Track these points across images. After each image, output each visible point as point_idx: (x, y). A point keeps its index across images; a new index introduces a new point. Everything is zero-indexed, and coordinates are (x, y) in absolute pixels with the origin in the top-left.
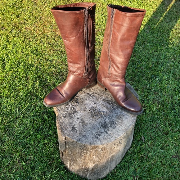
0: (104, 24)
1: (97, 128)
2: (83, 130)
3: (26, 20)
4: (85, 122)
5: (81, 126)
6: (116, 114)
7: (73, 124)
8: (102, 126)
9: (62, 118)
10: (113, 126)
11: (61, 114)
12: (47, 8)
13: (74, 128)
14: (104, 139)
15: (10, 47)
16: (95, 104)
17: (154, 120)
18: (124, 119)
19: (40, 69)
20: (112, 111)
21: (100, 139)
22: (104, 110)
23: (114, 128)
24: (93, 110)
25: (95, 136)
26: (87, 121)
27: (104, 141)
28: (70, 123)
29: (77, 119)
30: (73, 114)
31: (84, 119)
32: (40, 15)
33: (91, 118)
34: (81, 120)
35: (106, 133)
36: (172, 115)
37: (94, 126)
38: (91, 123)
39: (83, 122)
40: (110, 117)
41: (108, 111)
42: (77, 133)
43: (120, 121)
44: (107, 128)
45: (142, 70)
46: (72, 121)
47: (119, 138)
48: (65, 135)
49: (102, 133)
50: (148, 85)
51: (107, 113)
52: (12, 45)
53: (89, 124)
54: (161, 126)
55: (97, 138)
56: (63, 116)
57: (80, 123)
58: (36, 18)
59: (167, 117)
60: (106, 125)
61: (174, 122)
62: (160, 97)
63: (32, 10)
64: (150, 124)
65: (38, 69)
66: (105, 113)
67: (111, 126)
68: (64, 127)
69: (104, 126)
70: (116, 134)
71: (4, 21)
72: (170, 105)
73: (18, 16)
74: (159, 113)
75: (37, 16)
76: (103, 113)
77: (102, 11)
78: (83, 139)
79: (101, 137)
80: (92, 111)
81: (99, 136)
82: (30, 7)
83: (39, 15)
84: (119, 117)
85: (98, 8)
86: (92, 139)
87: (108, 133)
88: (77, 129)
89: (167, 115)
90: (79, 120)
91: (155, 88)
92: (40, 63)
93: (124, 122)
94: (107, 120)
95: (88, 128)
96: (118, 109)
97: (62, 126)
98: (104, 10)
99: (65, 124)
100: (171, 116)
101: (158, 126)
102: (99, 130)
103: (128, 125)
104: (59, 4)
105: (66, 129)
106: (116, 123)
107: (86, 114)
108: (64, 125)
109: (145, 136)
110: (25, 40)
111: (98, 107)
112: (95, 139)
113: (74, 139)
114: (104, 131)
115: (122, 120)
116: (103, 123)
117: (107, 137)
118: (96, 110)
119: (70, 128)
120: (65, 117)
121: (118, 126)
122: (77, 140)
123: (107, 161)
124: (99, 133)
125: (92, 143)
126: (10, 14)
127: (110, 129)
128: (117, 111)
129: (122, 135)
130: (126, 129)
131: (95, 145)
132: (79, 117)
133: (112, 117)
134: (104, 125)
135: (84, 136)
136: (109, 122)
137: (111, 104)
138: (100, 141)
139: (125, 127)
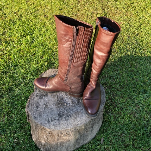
0: (125, 32)
1: (54, 115)
2: (43, 111)
3: (65, 14)
4: (48, 106)
5: (44, 107)
6: (76, 110)
7: (39, 104)
8: (59, 114)
9: (35, 96)
10: (67, 118)
11: (36, 93)
12: (86, 8)
13: (37, 107)
14: (53, 125)
15: (43, 31)
16: (65, 95)
17: (122, 129)
18: (80, 116)
19: (55, 54)
20: (74, 106)
21: (50, 124)
22: (69, 103)
23: (67, 120)
24: (61, 99)
25: (49, 120)
26: (51, 106)
27: (52, 127)
28: (37, 102)
29: (44, 101)
30: (44, 96)
31: (49, 103)
32: (78, 12)
33: (55, 105)
34: (47, 103)
35: (58, 121)
36: (142, 132)
37: (53, 112)
38: (52, 108)
39: (47, 105)
40: (70, 110)
41: (71, 104)
42: (37, 112)
43: (75, 116)
44: (62, 118)
45: (137, 81)
46: (40, 101)
47: (65, 129)
48: (28, 110)
49: (55, 119)
50: (134, 97)
51: (70, 105)
52: (45, 30)
53: (50, 108)
54: (125, 136)
55: (49, 122)
56: (36, 95)
57: (44, 105)
58: (73, 14)
59: (135, 131)
60: (62, 115)
61: (139, 139)
62: (140, 112)
63: (73, 7)
64: (116, 131)
65: (53, 53)
66: (68, 105)
67: (65, 118)
68: (32, 103)
69: (60, 116)
70: (65, 125)
71: (49, 10)
72: (145, 122)
73: (61, 9)
74: (130, 125)
75: (75, 12)
76: (66, 104)
77: (130, 20)
78: (38, 118)
79: (52, 122)
80: (59, 99)
81: (51, 121)
82: (74, 4)
83: (76, 12)
84: (77, 113)
85: (128, 17)
86: (44, 121)
87: (60, 122)
88: (39, 108)
89: (137, 130)
90: (45, 103)
91: (140, 102)
92: (57, 49)
93: (78, 119)
94: (66, 111)
95: (48, 111)
96: (80, 107)
97: (30, 102)
98: (132, 20)
99: (34, 101)
100: (140, 133)
101: (123, 136)
102: (55, 116)
103: (80, 122)
104: (97, 6)
105: (32, 105)
106: (71, 117)
107: (53, 100)
108: (32, 101)
109: (105, 139)
110: (55, 29)
111: (66, 98)
112: (47, 122)
113: (32, 115)
114: (58, 119)
115: (78, 116)
116: (61, 112)
117: (57, 124)
118: (63, 100)
119: (34, 106)
120: (37, 96)
121: (71, 120)
122: (34, 117)
123: (56, 144)
124: (53, 119)
125: (43, 124)
126: (57, 6)
127: (64, 119)
128: (78, 107)
129: (70, 128)
130: (76, 125)
131: (44, 127)
132: (46, 100)
133: (71, 111)
134: (61, 114)
135: (41, 116)
136: (67, 113)
137: (78, 99)
138: (50, 126)
139: (76, 123)
